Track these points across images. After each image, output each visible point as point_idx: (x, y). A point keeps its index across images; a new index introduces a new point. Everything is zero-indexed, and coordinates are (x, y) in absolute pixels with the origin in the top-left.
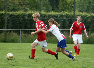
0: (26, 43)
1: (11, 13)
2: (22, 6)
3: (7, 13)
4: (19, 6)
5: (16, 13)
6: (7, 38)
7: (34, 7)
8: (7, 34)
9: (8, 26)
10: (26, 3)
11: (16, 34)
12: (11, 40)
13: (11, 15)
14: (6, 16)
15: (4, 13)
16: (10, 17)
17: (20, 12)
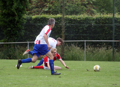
0: (92, 61)
1: (70, 17)
2: (85, 6)
3: (65, 17)
4: (82, 7)
5: (77, 17)
6: (65, 54)
7: (103, 7)
8: (65, 48)
9: (66, 36)
10: (91, 2)
11: (79, 48)
12: (71, 57)
13: (71, 21)
14: (63, 21)
15: (61, 18)
16: (69, 23)
17: (83, 16)
